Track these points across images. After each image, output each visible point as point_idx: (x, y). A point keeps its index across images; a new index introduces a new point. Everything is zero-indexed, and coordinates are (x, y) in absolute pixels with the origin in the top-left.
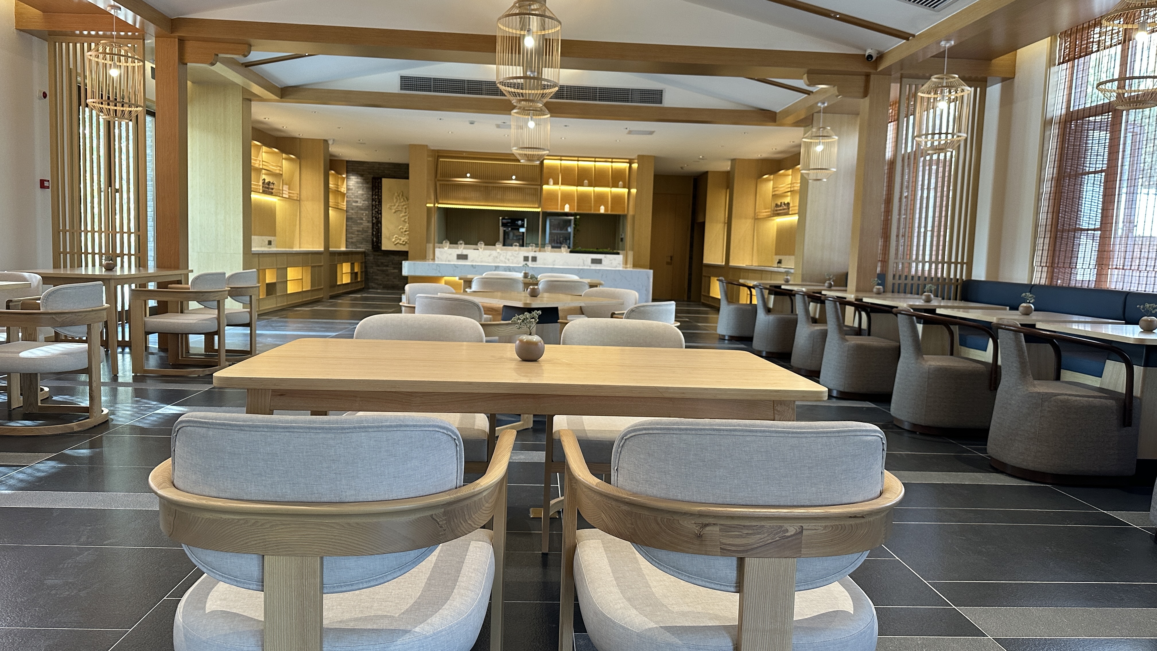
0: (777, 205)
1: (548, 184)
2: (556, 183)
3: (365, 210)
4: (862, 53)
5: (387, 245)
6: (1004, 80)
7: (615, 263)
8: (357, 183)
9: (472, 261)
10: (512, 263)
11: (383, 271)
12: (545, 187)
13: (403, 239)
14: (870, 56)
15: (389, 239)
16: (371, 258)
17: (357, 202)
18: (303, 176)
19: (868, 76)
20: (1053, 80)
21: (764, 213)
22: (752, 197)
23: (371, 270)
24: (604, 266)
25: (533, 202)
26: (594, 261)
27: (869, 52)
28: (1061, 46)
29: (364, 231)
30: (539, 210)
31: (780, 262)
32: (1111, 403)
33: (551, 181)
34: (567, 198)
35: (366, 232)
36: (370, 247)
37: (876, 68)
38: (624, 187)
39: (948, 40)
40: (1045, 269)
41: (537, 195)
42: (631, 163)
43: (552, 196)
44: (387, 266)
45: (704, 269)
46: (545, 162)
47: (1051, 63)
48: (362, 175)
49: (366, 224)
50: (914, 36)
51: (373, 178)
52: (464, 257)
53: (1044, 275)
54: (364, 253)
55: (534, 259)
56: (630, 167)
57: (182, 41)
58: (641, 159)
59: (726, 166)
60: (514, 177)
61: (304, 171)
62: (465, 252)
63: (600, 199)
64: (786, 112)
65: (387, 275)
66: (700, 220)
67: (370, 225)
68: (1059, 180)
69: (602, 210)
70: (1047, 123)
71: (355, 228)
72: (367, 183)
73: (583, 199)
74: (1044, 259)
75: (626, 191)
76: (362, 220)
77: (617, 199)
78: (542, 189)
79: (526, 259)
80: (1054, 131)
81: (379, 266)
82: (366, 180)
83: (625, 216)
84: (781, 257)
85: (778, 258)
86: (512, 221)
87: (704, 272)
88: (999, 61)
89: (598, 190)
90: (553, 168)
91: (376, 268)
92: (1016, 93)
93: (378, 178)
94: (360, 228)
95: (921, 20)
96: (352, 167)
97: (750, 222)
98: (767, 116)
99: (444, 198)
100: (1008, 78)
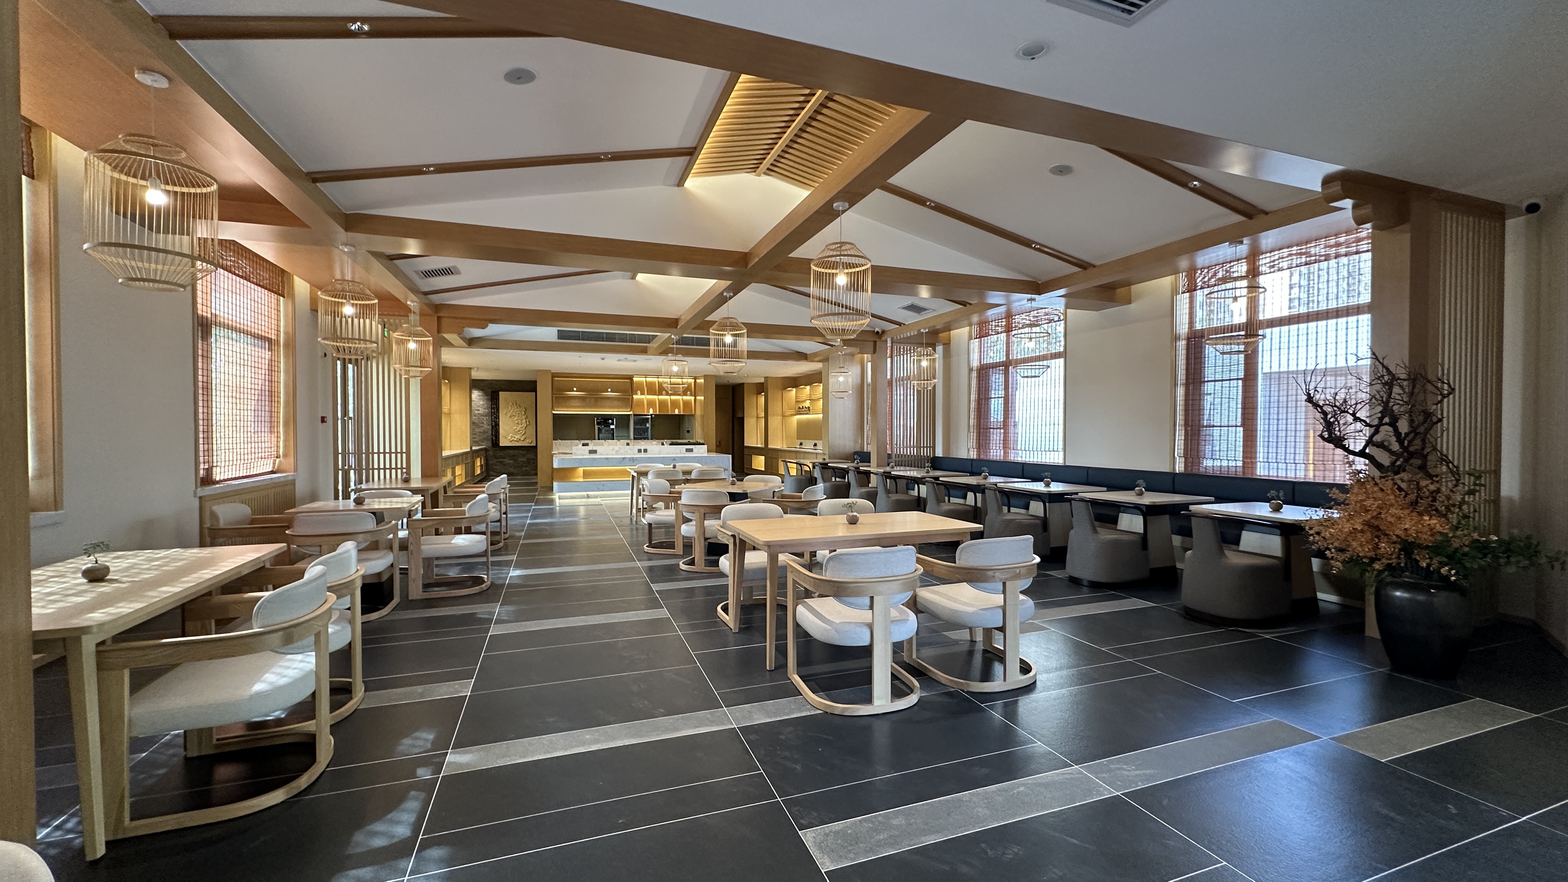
0: (799, 408)
1: (636, 394)
2: (642, 394)
3: (486, 416)
4: (872, 330)
5: (503, 442)
6: (944, 344)
7: (702, 451)
8: (479, 396)
9: (600, 454)
10: (630, 454)
11: (501, 462)
12: (635, 397)
13: (517, 437)
14: (878, 332)
15: (506, 438)
16: (491, 453)
17: (479, 410)
18: (453, 395)
19: (875, 342)
20: (972, 346)
21: (788, 413)
22: (780, 402)
23: (491, 462)
24: (696, 453)
25: (626, 407)
26: (687, 450)
27: (877, 330)
28: (975, 329)
29: (484, 432)
30: (631, 413)
31: (801, 444)
32: (1038, 521)
33: (639, 392)
34: (651, 404)
35: (487, 432)
36: (490, 444)
37: (880, 338)
38: (691, 395)
39: (925, 329)
40: (975, 450)
41: (627, 401)
42: (695, 378)
43: (641, 402)
44: (504, 458)
45: (745, 450)
46: (635, 379)
47: (970, 338)
48: (482, 390)
49: (487, 426)
50: (904, 324)
51: (492, 392)
52: (594, 452)
53: (975, 453)
54: (485, 449)
55: (645, 451)
56: (695, 381)
58: (706, 377)
59: (762, 380)
60: (609, 390)
61: (453, 390)
62: (595, 448)
63: (675, 404)
64: (815, 354)
65: (504, 465)
66: (740, 415)
67: (490, 427)
68: (979, 401)
69: (677, 412)
70: (971, 370)
71: (477, 430)
72: (487, 395)
73: (662, 404)
74: (974, 444)
75: (693, 398)
76: (483, 423)
77: (686, 404)
78: (633, 398)
79: (640, 451)
80: (974, 374)
81: (497, 458)
82: (486, 394)
83: (693, 416)
84: (802, 441)
85: (799, 441)
86: (605, 420)
87: (746, 452)
88: (942, 335)
89: (673, 397)
90: (641, 383)
91: (495, 460)
92: (952, 352)
93: (496, 392)
94: (481, 430)
95: (910, 318)
96: (476, 384)
97: (780, 418)
98: (802, 356)
99: (558, 407)
100: (947, 344)
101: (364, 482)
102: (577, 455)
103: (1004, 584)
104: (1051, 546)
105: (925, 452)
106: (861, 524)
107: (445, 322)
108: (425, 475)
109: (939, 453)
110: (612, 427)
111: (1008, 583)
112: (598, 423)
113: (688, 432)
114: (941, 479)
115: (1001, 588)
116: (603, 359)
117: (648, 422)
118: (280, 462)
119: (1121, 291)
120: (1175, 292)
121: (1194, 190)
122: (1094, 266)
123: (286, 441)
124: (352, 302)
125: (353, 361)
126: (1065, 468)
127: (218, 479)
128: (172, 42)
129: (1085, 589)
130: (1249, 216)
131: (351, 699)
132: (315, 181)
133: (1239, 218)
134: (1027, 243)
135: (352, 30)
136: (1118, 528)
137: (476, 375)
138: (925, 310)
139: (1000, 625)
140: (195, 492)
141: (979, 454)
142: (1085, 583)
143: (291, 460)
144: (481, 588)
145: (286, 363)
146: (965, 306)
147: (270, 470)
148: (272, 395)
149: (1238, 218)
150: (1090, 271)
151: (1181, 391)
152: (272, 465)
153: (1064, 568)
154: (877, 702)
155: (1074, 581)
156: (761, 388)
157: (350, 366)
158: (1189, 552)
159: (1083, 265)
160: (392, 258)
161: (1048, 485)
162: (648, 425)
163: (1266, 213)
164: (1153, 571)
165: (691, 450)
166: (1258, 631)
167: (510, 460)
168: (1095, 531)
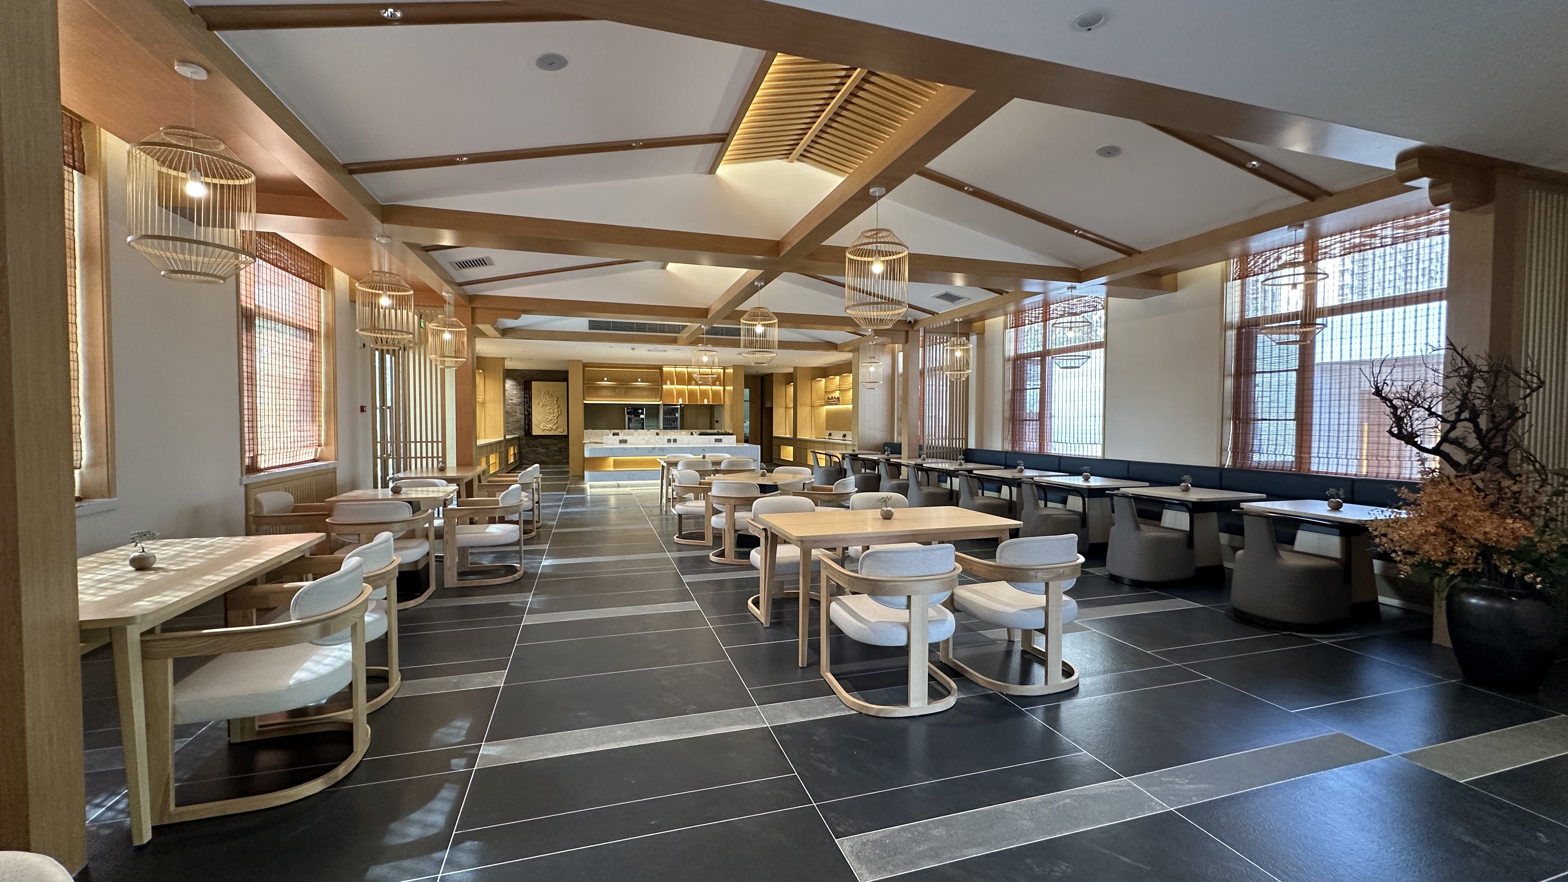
0: (829, 398)
1: (666, 384)
2: (672, 383)
3: (519, 405)
4: (905, 319)
5: (536, 431)
6: (978, 334)
7: (731, 441)
8: (512, 385)
9: (630, 444)
10: (659, 444)
11: (534, 451)
12: (664, 387)
13: (549, 426)
14: (910, 322)
15: (538, 427)
16: (524, 442)
17: (512, 400)
18: (487, 386)
19: (907, 332)
20: (1007, 336)
21: (818, 403)
22: (809, 392)
23: (524, 451)
24: (724, 444)
25: (656, 397)
26: (717, 441)
27: (909, 319)
28: (1011, 318)
29: (518, 421)
30: (661, 403)
31: (830, 435)
32: (1077, 517)
33: (668, 382)
34: (680, 394)
35: (520, 422)
36: (523, 433)
37: (913, 328)
38: (720, 385)
39: (959, 318)
40: (1009, 442)
41: (656, 390)
42: (724, 369)
43: (670, 392)
44: (537, 447)
45: (774, 440)
46: (664, 369)
47: (1005, 328)
48: (515, 380)
49: (520, 416)
50: (938, 314)
51: (525, 381)
52: (625, 441)
53: (1009, 445)
54: (518, 438)
55: (675, 441)
56: (724, 372)
57: (473, 309)
58: (735, 367)
59: (791, 370)
60: (639, 380)
61: (487, 381)
62: (625, 438)
63: (704, 394)
64: (846, 344)
65: (537, 454)
66: (768, 406)
67: (523, 417)
68: (1014, 392)
69: (706, 402)
70: (1006, 360)
71: (511, 419)
73: (692, 394)
74: (1008, 437)
75: (721, 388)
76: (516, 412)
77: (716, 394)
78: (662, 388)
79: (669, 441)
80: (1009, 364)
81: (530, 447)
82: (519, 384)
83: (722, 406)
84: (831, 432)
85: (828, 432)
86: (635, 410)
87: (775, 442)
88: (976, 325)
89: (702, 387)
90: (670, 373)
91: (528, 449)
92: (986, 342)
93: (528, 382)
94: (515, 419)
95: (944, 307)
96: (510, 374)
97: (808, 409)
98: (832, 346)
99: (589, 396)
100: (981, 334)
101: (402, 470)
102: (608, 444)
103: (1047, 584)
104: (1091, 542)
105: (957, 444)
106: (894, 519)
107: (478, 311)
108: (460, 464)
109: (972, 445)
110: (642, 416)
111: (1050, 583)
112: (628, 413)
113: (717, 422)
114: (974, 472)
115: (1044, 588)
116: (633, 349)
117: (677, 412)
118: (322, 451)
119: (1166, 279)
120: (1225, 279)
121: (1253, 171)
122: (1140, 252)
123: (327, 430)
124: (388, 293)
125: (391, 352)
126: (1104, 461)
127: (262, 467)
128: (209, 33)
129: (1126, 588)
130: (1312, 198)
131: (388, 688)
132: (351, 172)
133: (1301, 200)
134: (1068, 228)
135: (384, 18)
136: (1161, 525)
137: (509, 365)
138: (959, 298)
139: (1042, 626)
140: (241, 480)
141: (1013, 447)
142: (1126, 582)
143: (332, 448)
144: (515, 577)
145: (327, 353)
146: (1002, 294)
147: (312, 458)
148: (313, 385)
149: (1298, 200)
150: (1135, 257)
151: (1229, 383)
152: (314, 453)
153: (1105, 566)
154: (913, 704)
155: (1115, 580)
156: (790, 378)
157: (388, 357)
158: (1240, 552)
159: (1128, 251)
160: (428, 249)
161: (1087, 479)
162: (677, 415)
163: (1330, 194)
164: (1199, 570)
165: (720, 441)
166: (1314, 636)
167: (543, 448)
168: (1138, 528)
